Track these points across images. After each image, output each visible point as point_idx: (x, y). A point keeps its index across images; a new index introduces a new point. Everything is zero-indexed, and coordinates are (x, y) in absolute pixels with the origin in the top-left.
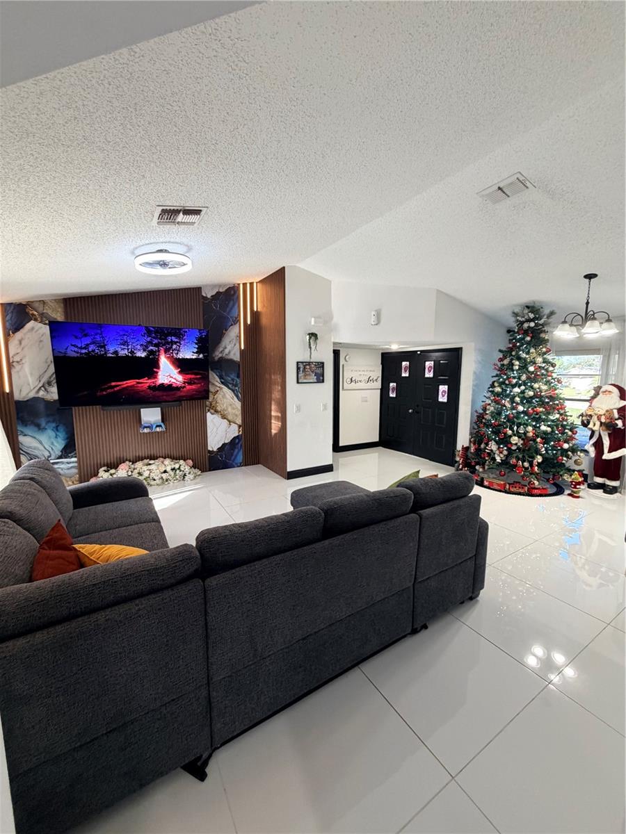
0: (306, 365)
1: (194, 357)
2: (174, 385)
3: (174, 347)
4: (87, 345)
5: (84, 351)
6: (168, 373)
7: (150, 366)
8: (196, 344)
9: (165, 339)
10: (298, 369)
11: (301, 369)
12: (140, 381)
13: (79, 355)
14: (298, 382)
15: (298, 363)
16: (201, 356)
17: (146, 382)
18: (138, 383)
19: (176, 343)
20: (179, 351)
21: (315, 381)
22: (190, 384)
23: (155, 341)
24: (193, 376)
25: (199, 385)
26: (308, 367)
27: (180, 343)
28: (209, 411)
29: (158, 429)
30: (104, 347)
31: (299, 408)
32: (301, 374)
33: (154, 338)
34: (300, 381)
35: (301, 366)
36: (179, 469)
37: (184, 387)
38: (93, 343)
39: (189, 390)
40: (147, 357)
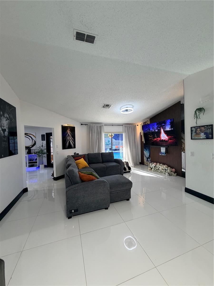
0: (197, 128)
1: (170, 130)
2: (166, 140)
3: (164, 127)
4: (147, 130)
5: (147, 131)
6: (164, 136)
7: (159, 133)
8: (170, 125)
9: (161, 125)
10: (192, 131)
11: (194, 131)
12: (158, 139)
13: (146, 132)
14: (192, 139)
15: (191, 128)
16: (172, 129)
17: (159, 139)
18: (157, 139)
19: (164, 126)
20: (165, 128)
21: (205, 138)
22: (170, 140)
23: (159, 126)
24: (171, 137)
25: (173, 140)
26: (199, 129)
27: (165, 125)
28: (183, 151)
29: (163, 155)
30: (149, 130)
31: (192, 154)
32: (194, 134)
33: (159, 125)
34: (193, 138)
35: (194, 129)
36: (167, 170)
37: (169, 141)
38: (148, 129)
39: (170, 142)
40: (158, 131)
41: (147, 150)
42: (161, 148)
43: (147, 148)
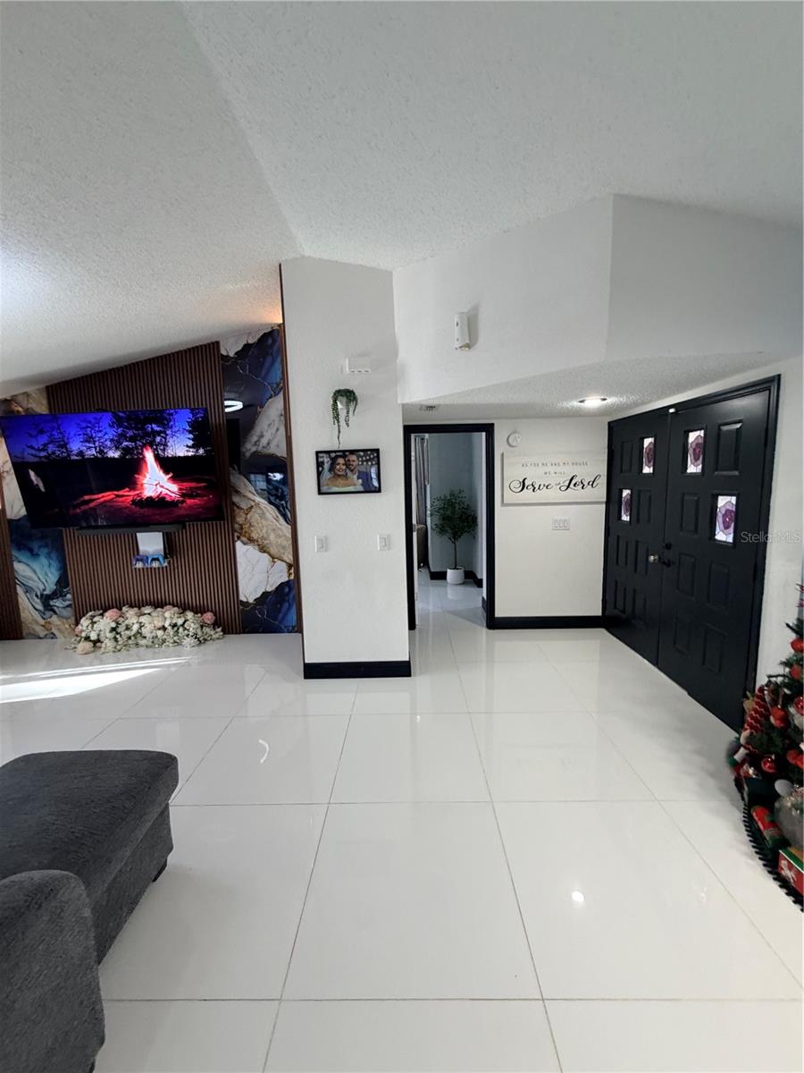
0: (337, 457)
1: (190, 454)
2: (168, 499)
3: (158, 439)
4: (45, 445)
5: (43, 454)
6: (155, 482)
7: (128, 470)
8: (190, 432)
9: (143, 429)
10: (319, 465)
11: (327, 466)
12: (120, 493)
13: (37, 460)
14: (320, 493)
15: (317, 453)
16: (201, 451)
17: (128, 495)
18: (118, 496)
19: (159, 433)
20: (166, 445)
21: (361, 489)
22: (190, 496)
23: (130, 433)
24: (194, 485)
25: (205, 498)
26: (341, 461)
27: (165, 433)
28: (239, 538)
29: (156, 564)
30: (65, 446)
31: (324, 544)
32: (326, 475)
33: (126, 427)
34: (324, 489)
36: (183, 625)
37: (183, 502)
38: (52, 442)
39: (191, 507)
40: (122, 458)
41: (34, 555)
42: (138, 534)
43: (35, 545)
